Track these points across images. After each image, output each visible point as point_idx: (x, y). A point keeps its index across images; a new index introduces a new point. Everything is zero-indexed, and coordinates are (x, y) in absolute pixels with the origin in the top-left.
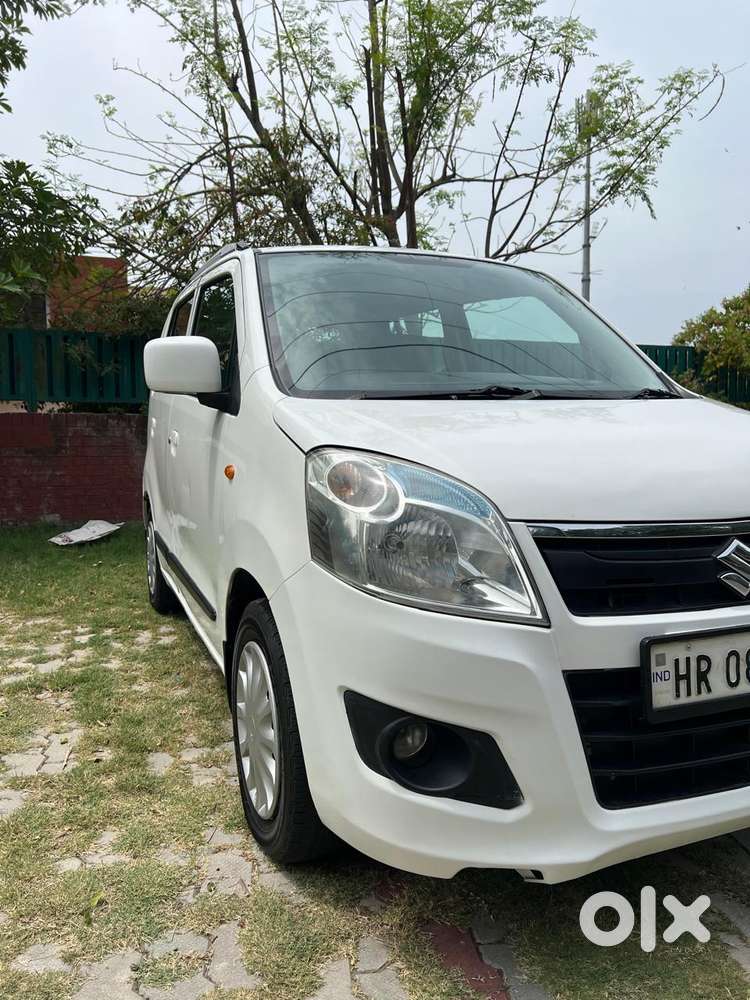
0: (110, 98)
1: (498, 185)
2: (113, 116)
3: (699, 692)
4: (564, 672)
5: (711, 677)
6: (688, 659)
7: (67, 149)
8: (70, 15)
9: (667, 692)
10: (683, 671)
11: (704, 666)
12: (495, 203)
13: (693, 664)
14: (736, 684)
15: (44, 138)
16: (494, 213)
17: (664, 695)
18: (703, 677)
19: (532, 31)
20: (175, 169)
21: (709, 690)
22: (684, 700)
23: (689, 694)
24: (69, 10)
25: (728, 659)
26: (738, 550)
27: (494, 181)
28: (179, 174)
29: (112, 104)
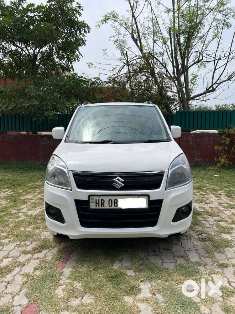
0: (106, 50)
1: (216, 61)
2: (107, 54)
3: (101, 206)
4: (74, 199)
5: (105, 204)
6: (99, 200)
7: (92, 66)
8: (100, 27)
9: (94, 206)
10: (97, 202)
11: (103, 202)
12: (215, 67)
13: (100, 201)
14: (111, 206)
15: (87, 64)
16: (215, 70)
17: (93, 206)
18: (102, 204)
19: (224, 13)
20: (120, 67)
21: (104, 206)
22: (97, 208)
23: (99, 207)
24: (99, 26)
25: (109, 201)
26: (118, 179)
27: (214, 61)
28: (121, 68)
29: (106, 51)
